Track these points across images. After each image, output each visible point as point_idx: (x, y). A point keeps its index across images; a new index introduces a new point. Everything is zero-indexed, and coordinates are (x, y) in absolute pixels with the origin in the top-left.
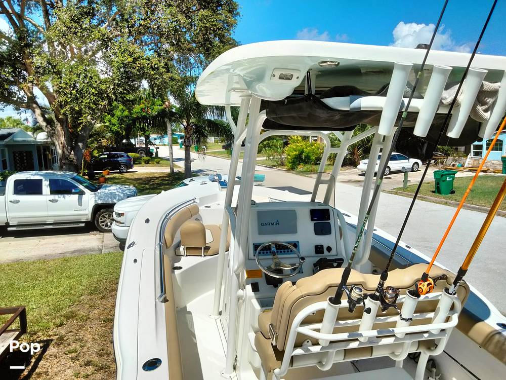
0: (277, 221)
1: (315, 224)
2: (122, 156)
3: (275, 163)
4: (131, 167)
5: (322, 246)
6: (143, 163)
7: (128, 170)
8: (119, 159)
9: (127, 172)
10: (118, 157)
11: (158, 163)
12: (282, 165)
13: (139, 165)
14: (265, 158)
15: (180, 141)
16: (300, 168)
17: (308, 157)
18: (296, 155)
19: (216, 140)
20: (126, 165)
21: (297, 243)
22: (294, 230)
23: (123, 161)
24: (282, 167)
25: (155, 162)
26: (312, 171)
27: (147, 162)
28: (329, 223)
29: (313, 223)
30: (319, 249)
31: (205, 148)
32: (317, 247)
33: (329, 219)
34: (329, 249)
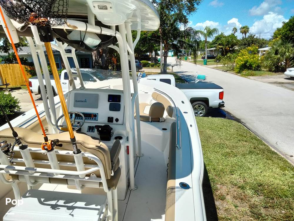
0: (86, 100)
1: (110, 103)
2: (137, 62)
3: (229, 69)
5: (112, 118)
6: (150, 66)
12: (233, 70)
13: (147, 67)
14: (222, 65)
16: (244, 72)
17: (251, 65)
18: (242, 64)
19: (201, 53)
21: (97, 114)
22: (96, 106)
23: (137, 65)
24: (233, 71)
25: (157, 66)
26: (251, 75)
27: (153, 66)
28: (120, 104)
29: (109, 103)
30: (110, 120)
31: (191, 58)
32: (109, 118)
33: (120, 102)
34: (117, 120)
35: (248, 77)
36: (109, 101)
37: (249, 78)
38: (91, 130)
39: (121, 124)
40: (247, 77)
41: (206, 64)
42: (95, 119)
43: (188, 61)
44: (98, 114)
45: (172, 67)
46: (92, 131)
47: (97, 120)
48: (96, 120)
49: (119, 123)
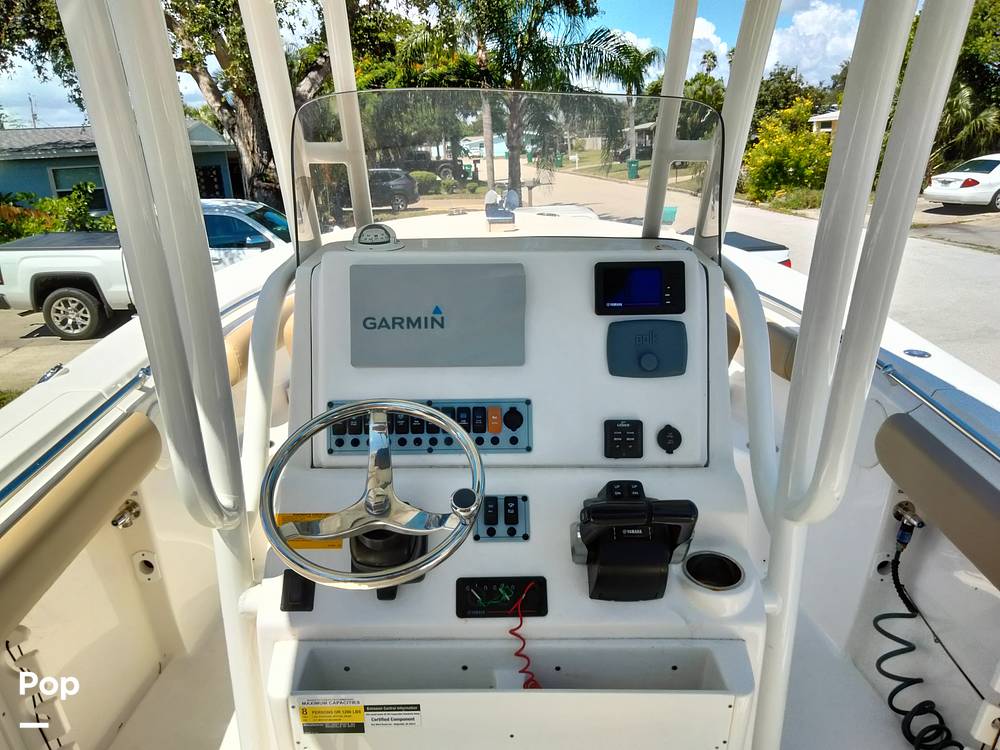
0: (437, 311)
1: (612, 327)
2: (396, 176)
4: (415, 200)
5: (636, 426)
6: (443, 192)
7: (409, 207)
8: (392, 183)
9: (406, 210)
10: (389, 180)
11: (473, 191)
12: (740, 190)
13: (435, 196)
14: (690, 177)
15: (529, 148)
16: (781, 195)
20: (405, 196)
21: (521, 409)
23: (398, 187)
25: (467, 190)
26: (807, 203)
27: (450, 189)
28: (681, 326)
29: (602, 323)
30: (622, 439)
31: (577, 160)
32: (611, 427)
33: (681, 309)
34: (670, 439)
35: (798, 212)
36: (601, 309)
37: (803, 216)
38: (501, 528)
39: (697, 466)
40: (794, 211)
41: (638, 177)
42: (514, 441)
43: (570, 170)
44: (528, 402)
45: (530, 188)
46: (512, 533)
47: (529, 449)
48: (518, 451)
49: (680, 455)
